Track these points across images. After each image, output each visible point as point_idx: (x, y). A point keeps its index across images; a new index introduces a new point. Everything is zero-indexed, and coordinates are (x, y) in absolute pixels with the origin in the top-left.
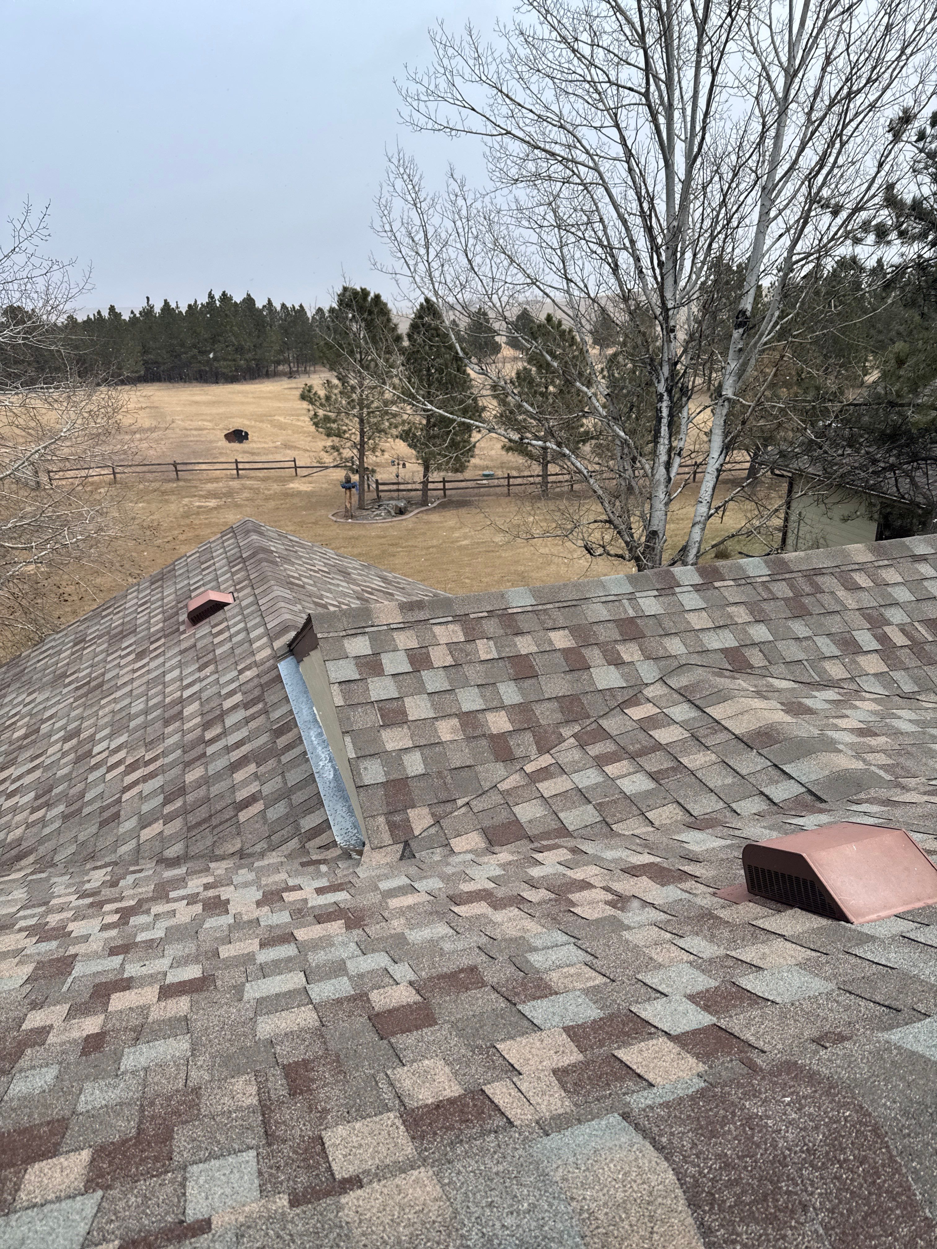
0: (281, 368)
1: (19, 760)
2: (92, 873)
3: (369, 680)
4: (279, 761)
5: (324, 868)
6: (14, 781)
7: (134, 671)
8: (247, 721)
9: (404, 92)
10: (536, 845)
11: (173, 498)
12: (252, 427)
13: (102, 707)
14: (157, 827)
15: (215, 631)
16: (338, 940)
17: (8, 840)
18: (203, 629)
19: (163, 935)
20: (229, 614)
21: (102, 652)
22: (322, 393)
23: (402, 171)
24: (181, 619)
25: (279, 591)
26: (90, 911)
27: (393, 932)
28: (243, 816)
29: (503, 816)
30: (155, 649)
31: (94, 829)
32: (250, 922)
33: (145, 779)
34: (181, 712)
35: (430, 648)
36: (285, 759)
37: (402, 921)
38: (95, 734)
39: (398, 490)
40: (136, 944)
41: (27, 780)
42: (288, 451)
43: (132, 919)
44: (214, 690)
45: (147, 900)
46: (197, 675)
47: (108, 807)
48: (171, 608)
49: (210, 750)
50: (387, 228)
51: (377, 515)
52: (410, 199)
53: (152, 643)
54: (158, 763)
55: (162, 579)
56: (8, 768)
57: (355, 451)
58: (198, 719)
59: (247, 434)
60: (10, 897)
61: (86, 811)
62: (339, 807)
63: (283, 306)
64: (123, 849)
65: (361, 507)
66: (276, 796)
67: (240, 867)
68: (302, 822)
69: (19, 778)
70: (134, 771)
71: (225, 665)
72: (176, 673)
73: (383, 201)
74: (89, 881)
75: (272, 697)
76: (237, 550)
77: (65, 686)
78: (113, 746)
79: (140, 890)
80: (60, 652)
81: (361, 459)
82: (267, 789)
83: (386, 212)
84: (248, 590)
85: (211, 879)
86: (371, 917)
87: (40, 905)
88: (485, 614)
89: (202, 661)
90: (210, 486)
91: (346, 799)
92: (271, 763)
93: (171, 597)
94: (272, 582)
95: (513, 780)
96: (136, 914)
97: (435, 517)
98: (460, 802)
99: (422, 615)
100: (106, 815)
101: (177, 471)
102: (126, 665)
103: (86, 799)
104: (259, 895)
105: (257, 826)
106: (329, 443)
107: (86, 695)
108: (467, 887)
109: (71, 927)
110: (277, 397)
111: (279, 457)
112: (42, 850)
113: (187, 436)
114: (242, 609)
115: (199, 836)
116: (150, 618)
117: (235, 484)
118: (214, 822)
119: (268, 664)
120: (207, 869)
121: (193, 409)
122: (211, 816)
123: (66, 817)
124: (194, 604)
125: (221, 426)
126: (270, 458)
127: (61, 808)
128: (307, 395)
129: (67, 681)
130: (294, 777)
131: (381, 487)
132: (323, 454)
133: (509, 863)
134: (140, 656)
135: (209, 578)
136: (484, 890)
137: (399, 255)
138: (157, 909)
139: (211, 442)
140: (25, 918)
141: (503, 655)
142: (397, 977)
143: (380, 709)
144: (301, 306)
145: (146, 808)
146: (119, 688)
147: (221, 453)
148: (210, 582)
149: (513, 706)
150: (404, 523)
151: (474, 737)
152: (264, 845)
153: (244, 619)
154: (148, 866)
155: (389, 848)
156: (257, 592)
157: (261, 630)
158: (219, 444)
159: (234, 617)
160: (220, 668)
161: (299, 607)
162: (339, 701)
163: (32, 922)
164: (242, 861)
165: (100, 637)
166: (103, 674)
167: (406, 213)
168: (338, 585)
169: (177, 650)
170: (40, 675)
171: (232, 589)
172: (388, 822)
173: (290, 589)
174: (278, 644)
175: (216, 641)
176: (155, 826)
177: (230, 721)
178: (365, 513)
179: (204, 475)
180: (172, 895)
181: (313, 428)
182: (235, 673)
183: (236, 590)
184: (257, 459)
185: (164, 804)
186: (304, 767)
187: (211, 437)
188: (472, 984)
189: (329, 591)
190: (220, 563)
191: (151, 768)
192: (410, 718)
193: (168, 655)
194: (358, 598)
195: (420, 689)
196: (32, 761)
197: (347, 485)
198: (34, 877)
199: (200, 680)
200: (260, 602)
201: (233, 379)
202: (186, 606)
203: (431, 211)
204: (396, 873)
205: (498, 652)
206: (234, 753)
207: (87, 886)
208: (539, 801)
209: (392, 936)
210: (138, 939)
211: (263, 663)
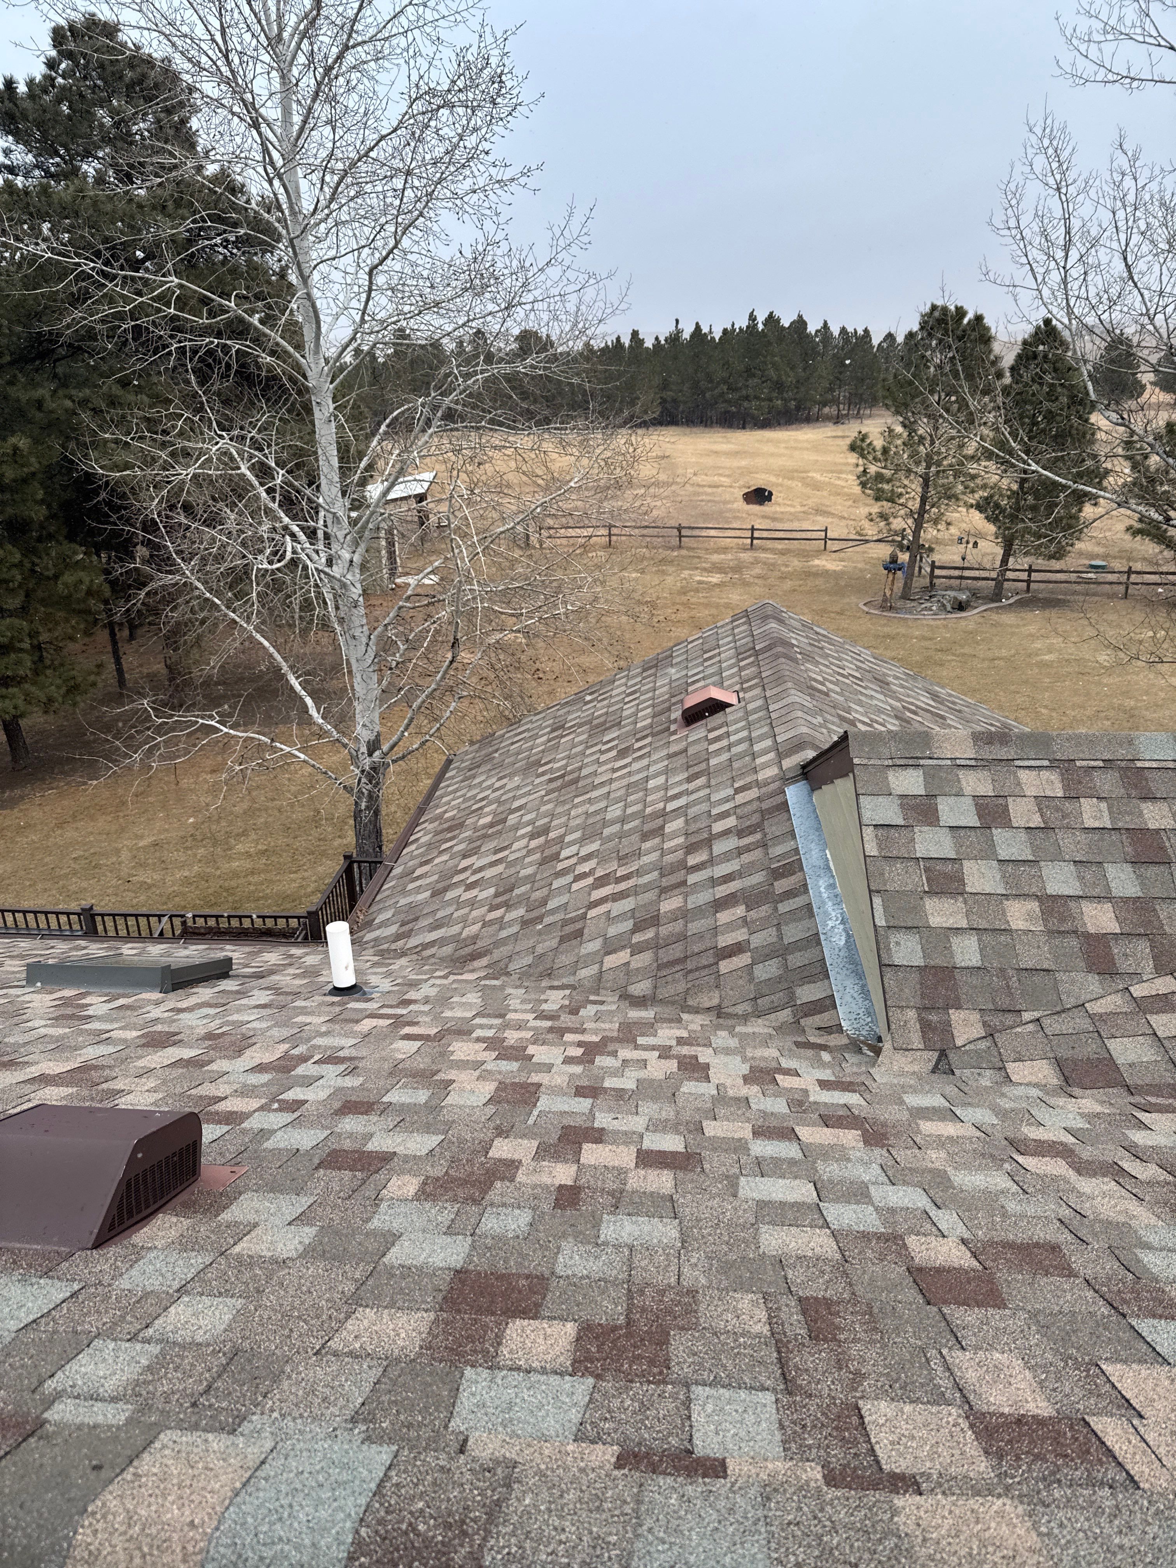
0: (826, 410)
1: (483, 849)
2: (549, 992)
3: (916, 829)
4: (776, 909)
5: (826, 1056)
6: (475, 872)
7: (614, 770)
8: (740, 852)
9: (1068, 33)
10: (1137, 1099)
11: (671, 569)
12: (778, 485)
13: (575, 806)
14: (623, 956)
15: (711, 736)
16: (854, 1155)
17: (464, 935)
18: (698, 732)
19: (634, 1087)
20: (730, 718)
21: (581, 743)
22: (879, 443)
23: (1046, 142)
24: (673, 716)
25: (796, 697)
26: (550, 1036)
27: (930, 1165)
28: (724, 966)
29: (1090, 1049)
30: (640, 749)
31: (554, 943)
32: (737, 1099)
33: (616, 897)
34: (662, 827)
35: (1010, 800)
36: (783, 907)
37: (943, 1154)
38: (565, 835)
39: (961, 578)
40: (605, 1090)
41: (488, 873)
42: (819, 518)
43: (598, 1059)
44: (704, 807)
45: (612, 1040)
46: (685, 786)
47: (573, 921)
48: (663, 702)
49: (692, 879)
50: (1012, 223)
51: (926, 609)
52: (1051, 181)
53: (638, 740)
54: (631, 883)
55: (656, 666)
56: (470, 856)
57: (910, 521)
58: (681, 840)
59: (771, 494)
60: (464, 1000)
61: (547, 920)
62: (849, 983)
63: (843, 330)
64: (584, 973)
65: (905, 596)
66: (767, 951)
67: (719, 1027)
68: (799, 991)
69: (481, 869)
70: (602, 886)
71: (720, 779)
72: (661, 780)
73: (1012, 186)
74: (546, 1001)
75: (773, 828)
76: (749, 639)
77: (539, 776)
78: (582, 854)
79: (603, 1026)
80: (536, 737)
81: (916, 533)
82: (757, 940)
83: (1014, 202)
84: (757, 691)
85: (685, 1034)
86: (897, 1135)
87: (496, 1017)
88: (1101, 764)
89: (692, 771)
90: (715, 558)
91: (859, 975)
92: (764, 910)
93: (665, 689)
94: (790, 685)
95: (1111, 1003)
96: (602, 1054)
97: (1009, 618)
98: (1027, 1016)
99: (1003, 753)
100: (568, 929)
101: (680, 536)
102: (605, 762)
103: (549, 907)
104: (745, 1069)
105: (741, 982)
106: (875, 509)
107: (559, 789)
108: (1034, 1133)
109: (531, 1050)
110: (816, 448)
111: (806, 525)
112: (497, 954)
113: (699, 494)
114: (747, 713)
115: (669, 978)
116: (638, 711)
117: (746, 556)
118: (690, 965)
119: (773, 787)
120: (679, 1020)
121: (709, 461)
122: (686, 957)
123: (525, 923)
124: (692, 701)
125: (741, 483)
126: (796, 525)
127: (521, 912)
128: (859, 447)
129: (541, 770)
130: (793, 933)
131: (937, 572)
132: (866, 524)
133: (1097, 1115)
134: (623, 753)
135: (711, 671)
136: (1061, 1143)
137: (1024, 260)
138: (626, 1053)
139: (725, 502)
140: (481, 1027)
141: (1120, 825)
142: (943, 1226)
143: (927, 870)
144: (866, 331)
145: (612, 931)
146: (595, 787)
147: (736, 518)
148: (712, 675)
149: (1126, 900)
150: (963, 623)
151: (1059, 932)
152: (747, 1007)
153: (749, 726)
154: (610, 999)
155: (919, 1053)
156: (768, 694)
157: (768, 742)
158: (735, 506)
159: (736, 722)
160: (713, 782)
161: (820, 719)
162: (872, 849)
163: (490, 1033)
164: (721, 1021)
165: (580, 725)
166: (580, 769)
167: (1042, 202)
168: (872, 697)
169: (664, 753)
170: (512, 759)
171: (737, 688)
172: (921, 1020)
173: (810, 695)
174: (787, 763)
175: (712, 748)
176: (621, 954)
177: (719, 847)
178: (909, 604)
179: (712, 543)
180: (641, 1040)
181: (857, 489)
182: (731, 792)
183: (742, 689)
184: (780, 526)
185: (634, 931)
186: (806, 923)
187: (727, 497)
188: (1056, 1268)
189: (860, 703)
190: (727, 654)
191: (623, 886)
192: (968, 889)
193: (654, 757)
194: (897, 717)
195: (988, 852)
196: (495, 853)
197: (892, 566)
198: (487, 982)
199: (688, 793)
200: (771, 708)
201: (765, 424)
202: (682, 701)
203: (1080, 198)
204: (927, 1088)
205: (1113, 819)
206: (721, 888)
207: (545, 1006)
208: (1149, 1040)
209: (930, 1171)
210: (607, 1084)
211: (766, 783)
